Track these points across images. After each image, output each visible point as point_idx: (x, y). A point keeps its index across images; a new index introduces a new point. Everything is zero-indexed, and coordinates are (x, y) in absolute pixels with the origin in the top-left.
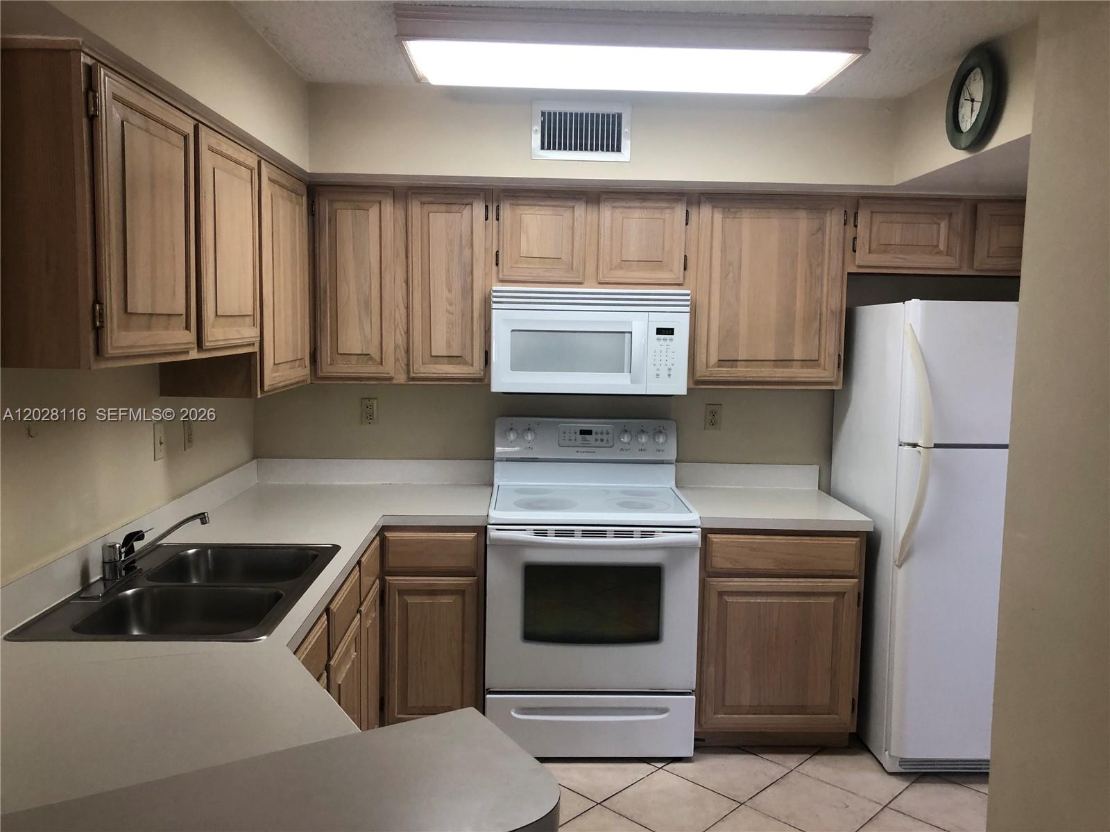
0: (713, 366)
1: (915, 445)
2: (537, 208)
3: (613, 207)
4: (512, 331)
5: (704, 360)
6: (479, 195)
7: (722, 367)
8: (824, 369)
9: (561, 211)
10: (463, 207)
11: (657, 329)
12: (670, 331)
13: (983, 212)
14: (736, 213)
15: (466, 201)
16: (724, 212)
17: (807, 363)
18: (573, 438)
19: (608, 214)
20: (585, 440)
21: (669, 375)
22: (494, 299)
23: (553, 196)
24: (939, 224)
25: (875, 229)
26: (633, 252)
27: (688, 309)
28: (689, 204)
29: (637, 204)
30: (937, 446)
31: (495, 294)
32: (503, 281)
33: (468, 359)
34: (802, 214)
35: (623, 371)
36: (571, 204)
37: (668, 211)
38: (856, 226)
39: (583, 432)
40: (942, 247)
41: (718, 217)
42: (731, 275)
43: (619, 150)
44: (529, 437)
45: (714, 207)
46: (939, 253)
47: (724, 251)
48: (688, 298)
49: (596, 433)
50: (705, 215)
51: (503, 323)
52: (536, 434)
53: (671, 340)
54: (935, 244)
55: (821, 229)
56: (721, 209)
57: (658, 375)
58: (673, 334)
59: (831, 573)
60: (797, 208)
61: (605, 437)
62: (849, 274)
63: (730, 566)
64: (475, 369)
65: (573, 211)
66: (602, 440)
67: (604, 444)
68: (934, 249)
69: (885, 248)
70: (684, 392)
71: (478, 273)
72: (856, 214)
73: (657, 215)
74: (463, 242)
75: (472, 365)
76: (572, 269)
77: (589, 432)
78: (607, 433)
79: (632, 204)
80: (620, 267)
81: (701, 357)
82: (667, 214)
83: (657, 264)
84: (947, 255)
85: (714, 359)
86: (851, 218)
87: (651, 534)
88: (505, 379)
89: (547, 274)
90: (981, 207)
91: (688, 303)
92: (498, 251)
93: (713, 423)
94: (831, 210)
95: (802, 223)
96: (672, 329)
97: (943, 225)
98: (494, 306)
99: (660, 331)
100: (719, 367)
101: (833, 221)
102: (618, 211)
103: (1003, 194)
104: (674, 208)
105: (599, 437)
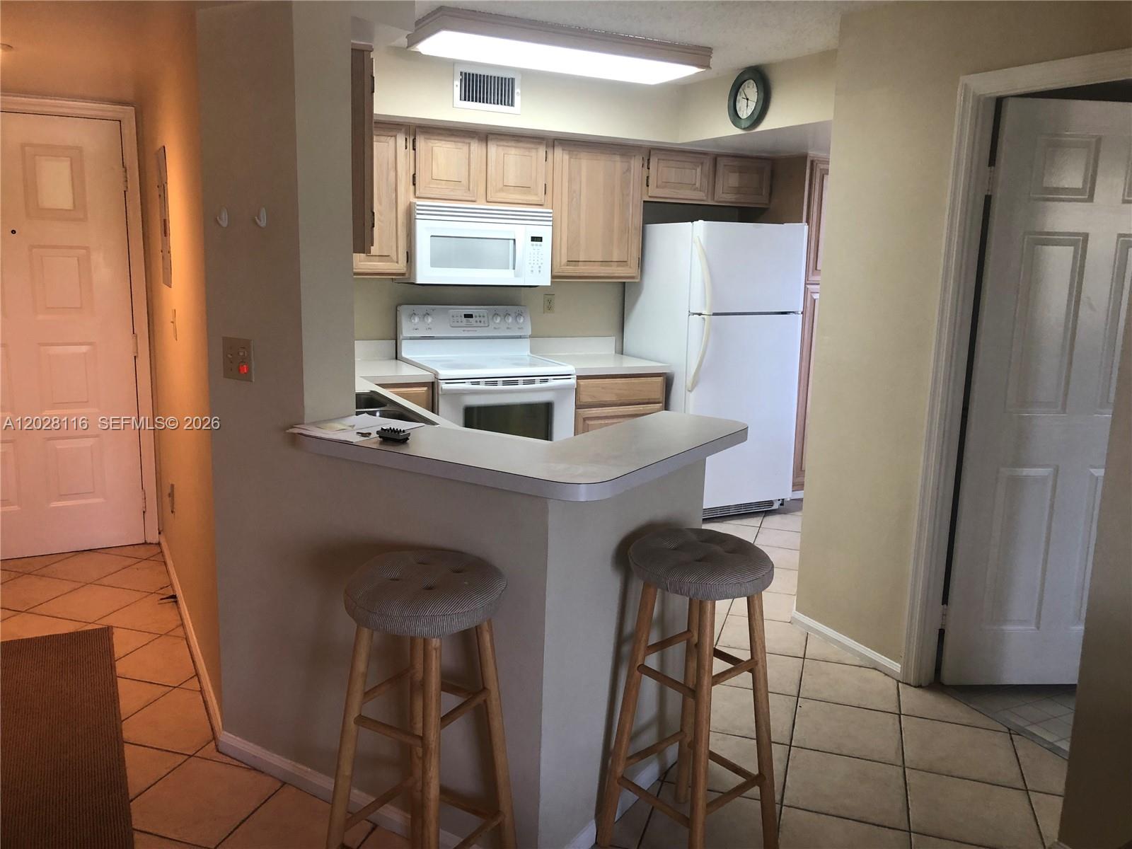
0: (564, 265)
1: (700, 314)
2: (444, 142)
3: (497, 145)
4: (432, 236)
5: (559, 261)
6: (401, 130)
7: (569, 266)
8: (630, 267)
9: (460, 145)
10: (389, 138)
11: (532, 237)
12: (540, 239)
13: (722, 162)
14: (577, 155)
15: (391, 134)
16: (569, 154)
17: (622, 263)
18: (460, 320)
19: (495, 150)
20: (468, 321)
21: (540, 271)
22: (418, 212)
23: (455, 133)
24: (696, 170)
25: (660, 170)
26: (511, 180)
27: (551, 223)
28: (547, 146)
29: (513, 144)
30: (714, 314)
31: (418, 207)
32: (418, 198)
33: (395, 258)
34: (617, 158)
35: (508, 268)
36: (467, 140)
37: (534, 151)
38: (649, 169)
39: (466, 316)
40: (698, 185)
41: (566, 157)
42: (575, 199)
43: (512, 105)
44: (430, 320)
45: (563, 150)
46: (696, 189)
47: (570, 181)
48: (551, 215)
49: (476, 317)
50: (560, 155)
51: (425, 230)
52: (433, 318)
53: (541, 245)
54: (693, 183)
55: (629, 170)
56: (567, 152)
57: (532, 271)
58: (541, 241)
59: (647, 401)
60: (615, 154)
61: (482, 320)
62: (644, 201)
63: (590, 400)
64: (400, 266)
65: (469, 147)
66: (480, 322)
67: (482, 324)
68: (692, 186)
69: (666, 184)
70: (550, 284)
71: (401, 189)
72: (649, 160)
73: (527, 153)
74: (390, 166)
75: (397, 262)
76: (469, 190)
77: (470, 316)
78: (484, 317)
79: (510, 144)
80: (501, 190)
81: (557, 259)
82: (533, 153)
83: (525, 189)
84: (700, 191)
85: (564, 260)
86: (647, 164)
87: (546, 381)
88: (426, 274)
89: (452, 193)
90: (719, 159)
91: (551, 219)
92: (415, 174)
93: (550, 308)
94: (635, 156)
95: (617, 164)
96: (541, 238)
97: (699, 170)
98: (418, 217)
99: (534, 239)
100: (567, 265)
101: (636, 163)
102: (500, 149)
103: (729, 152)
104: (537, 149)
105: (478, 319)
